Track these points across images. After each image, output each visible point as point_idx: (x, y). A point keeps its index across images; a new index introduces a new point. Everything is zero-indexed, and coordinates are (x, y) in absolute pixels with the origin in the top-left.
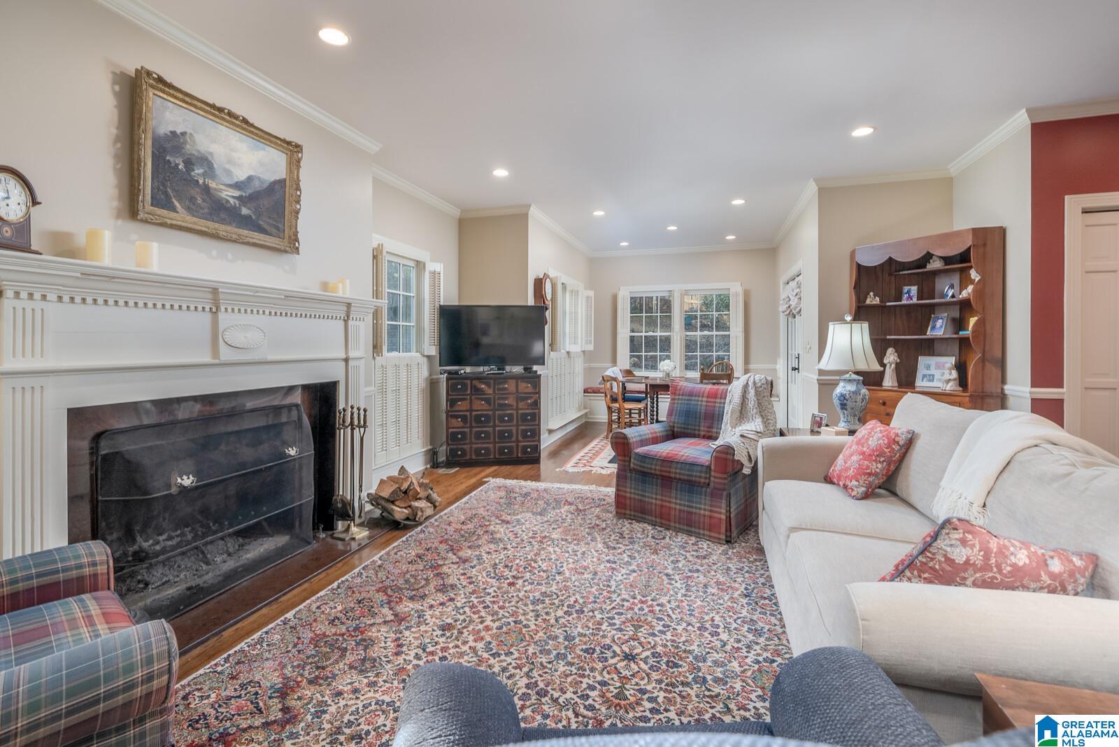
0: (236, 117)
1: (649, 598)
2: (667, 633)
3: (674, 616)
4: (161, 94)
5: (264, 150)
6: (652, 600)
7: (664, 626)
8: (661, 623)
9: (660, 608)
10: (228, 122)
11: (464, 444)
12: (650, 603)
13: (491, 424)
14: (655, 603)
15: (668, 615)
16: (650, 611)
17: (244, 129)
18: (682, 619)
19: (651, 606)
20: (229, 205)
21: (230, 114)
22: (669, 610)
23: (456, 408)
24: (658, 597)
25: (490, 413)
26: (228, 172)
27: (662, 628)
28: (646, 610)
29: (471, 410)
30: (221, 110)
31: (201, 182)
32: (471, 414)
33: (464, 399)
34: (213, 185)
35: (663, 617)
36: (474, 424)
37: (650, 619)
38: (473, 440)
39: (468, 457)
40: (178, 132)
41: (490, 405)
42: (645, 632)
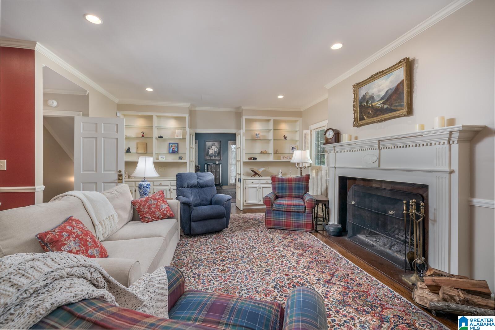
1: (223, 283)
2: (212, 270)
3: (211, 277)
4: (360, 87)
5: (392, 75)
6: (221, 282)
7: (214, 272)
8: (215, 273)
9: (217, 279)
10: (376, 78)
12: (222, 281)
14: (220, 281)
15: (213, 277)
16: (221, 277)
17: (382, 75)
18: (207, 277)
19: (221, 280)
20: (380, 108)
22: (213, 279)
24: (220, 285)
26: (379, 96)
27: (214, 271)
28: (223, 277)
30: (372, 77)
31: (371, 105)
34: (374, 104)
35: (215, 276)
37: (220, 274)
40: (364, 94)
42: (220, 269)
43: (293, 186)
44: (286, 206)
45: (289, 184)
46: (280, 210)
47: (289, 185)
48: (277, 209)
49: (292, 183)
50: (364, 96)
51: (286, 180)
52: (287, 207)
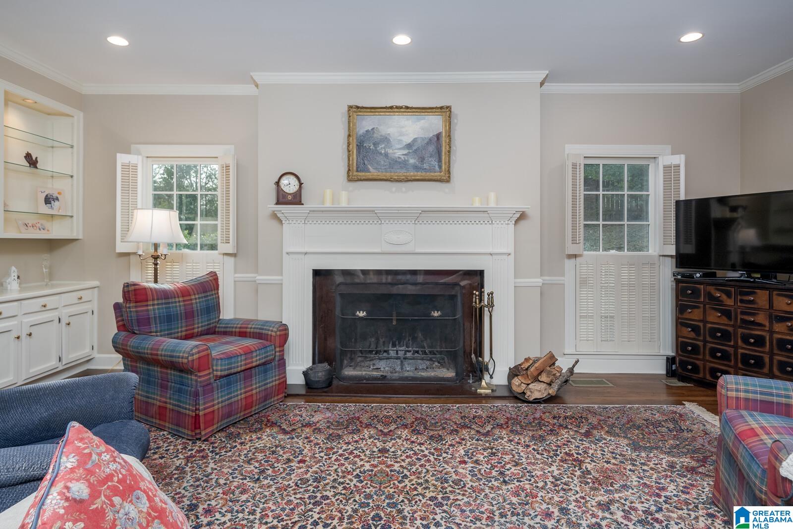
0: (401, 108)
4: (360, 114)
5: (424, 119)
10: (397, 112)
11: (698, 359)
13: (732, 343)
17: (409, 112)
20: (400, 160)
21: (397, 107)
23: (686, 316)
25: (730, 329)
26: (400, 141)
29: (705, 321)
30: (391, 108)
31: (383, 152)
32: (705, 326)
33: (698, 307)
34: (390, 151)
36: (708, 339)
38: (708, 357)
39: (701, 375)
40: (370, 129)
41: (729, 318)
43: (194, 306)
44: (243, 358)
45: (184, 301)
46: (233, 371)
47: (185, 305)
48: (226, 373)
49: (191, 300)
50: (367, 131)
51: (175, 292)
52: (246, 359)
